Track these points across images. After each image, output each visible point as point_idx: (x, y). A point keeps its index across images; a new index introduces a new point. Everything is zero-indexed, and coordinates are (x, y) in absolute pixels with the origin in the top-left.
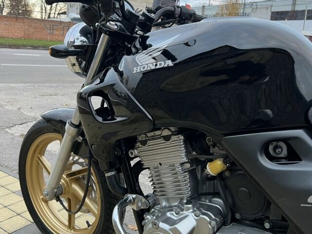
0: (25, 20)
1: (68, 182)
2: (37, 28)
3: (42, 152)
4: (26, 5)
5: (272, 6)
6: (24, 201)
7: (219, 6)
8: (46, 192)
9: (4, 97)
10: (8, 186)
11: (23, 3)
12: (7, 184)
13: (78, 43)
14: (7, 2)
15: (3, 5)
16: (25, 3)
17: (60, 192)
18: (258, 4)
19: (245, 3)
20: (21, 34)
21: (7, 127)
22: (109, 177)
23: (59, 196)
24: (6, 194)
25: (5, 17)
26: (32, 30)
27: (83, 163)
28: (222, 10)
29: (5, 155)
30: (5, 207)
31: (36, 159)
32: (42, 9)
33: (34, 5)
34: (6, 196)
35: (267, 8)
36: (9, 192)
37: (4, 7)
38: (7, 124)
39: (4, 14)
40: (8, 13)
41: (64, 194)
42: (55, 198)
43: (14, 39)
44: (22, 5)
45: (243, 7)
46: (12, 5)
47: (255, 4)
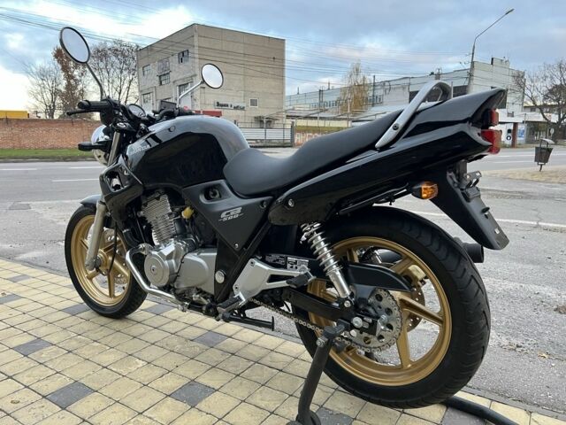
0: (84, 124)
3: (84, 236)
5: (410, 84)
7: (341, 89)
13: (101, 140)
17: (99, 264)
18: (391, 83)
19: (374, 83)
22: (125, 233)
23: (99, 270)
25: (57, 121)
28: (345, 94)
31: (79, 241)
35: (404, 88)
37: (54, 108)
39: (56, 117)
40: (61, 116)
41: (103, 265)
42: (97, 273)
43: (70, 149)
45: (372, 88)
47: (387, 84)
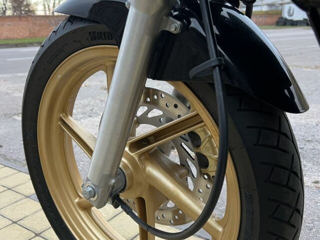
0: (29, 19)
1: (137, 159)
2: (42, 26)
3: (67, 108)
4: (28, 5)
6: (42, 211)
8: (90, 189)
9: (11, 86)
10: (18, 188)
11: (25, 3)
12: (16, 184)
14: (9, 4)
15: (5, 8)
16: (27, 3)
17: (121, 185)
20: (27, 34)
21: (15, 114)
23: (118, 196)
24: (15, 200)
25: (8, 17)
26: (37, 28)
27: (159, 117)
29: (13, 145)
30: (14, 222)
31: (56, 123)
32: (45, 8)
33: (36, 4)
34: (15, 204)
36: (20, 197)
37: (6, 10)
38: (15, 111)
41: (130, 188)
42: (110, 199)
44: (24, 6)
46: (14, 7)
